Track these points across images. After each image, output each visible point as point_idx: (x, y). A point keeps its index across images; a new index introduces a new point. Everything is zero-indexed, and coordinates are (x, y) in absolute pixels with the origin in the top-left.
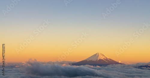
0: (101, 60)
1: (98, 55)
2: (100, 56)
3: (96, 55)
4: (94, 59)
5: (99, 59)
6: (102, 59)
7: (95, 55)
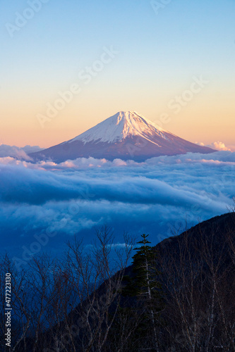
0: (132, 139)
1: (123, 120)
2: (129, 124)
3: (116, 121)
4: (108, 137)
5: (125, 137)
6: (137, 133)
7: (113, 120)
